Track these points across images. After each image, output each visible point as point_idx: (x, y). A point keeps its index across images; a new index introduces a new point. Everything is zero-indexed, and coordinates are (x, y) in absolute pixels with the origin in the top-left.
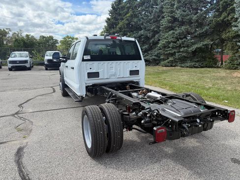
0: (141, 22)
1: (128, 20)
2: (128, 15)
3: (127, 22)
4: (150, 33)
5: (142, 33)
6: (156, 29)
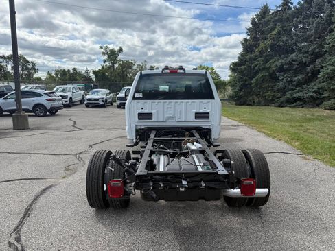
0: (294, 41)
1: (273, 39)
2: (274, 32)
3: (272, 42)
4: (307, 57)
5: (294, 58)
6: (317, 51)
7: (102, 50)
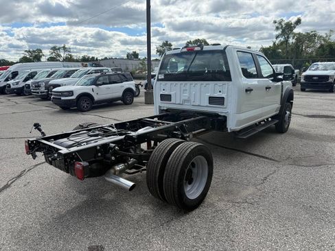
7: (277, 24)
